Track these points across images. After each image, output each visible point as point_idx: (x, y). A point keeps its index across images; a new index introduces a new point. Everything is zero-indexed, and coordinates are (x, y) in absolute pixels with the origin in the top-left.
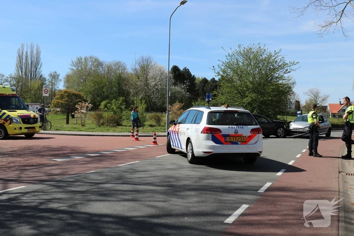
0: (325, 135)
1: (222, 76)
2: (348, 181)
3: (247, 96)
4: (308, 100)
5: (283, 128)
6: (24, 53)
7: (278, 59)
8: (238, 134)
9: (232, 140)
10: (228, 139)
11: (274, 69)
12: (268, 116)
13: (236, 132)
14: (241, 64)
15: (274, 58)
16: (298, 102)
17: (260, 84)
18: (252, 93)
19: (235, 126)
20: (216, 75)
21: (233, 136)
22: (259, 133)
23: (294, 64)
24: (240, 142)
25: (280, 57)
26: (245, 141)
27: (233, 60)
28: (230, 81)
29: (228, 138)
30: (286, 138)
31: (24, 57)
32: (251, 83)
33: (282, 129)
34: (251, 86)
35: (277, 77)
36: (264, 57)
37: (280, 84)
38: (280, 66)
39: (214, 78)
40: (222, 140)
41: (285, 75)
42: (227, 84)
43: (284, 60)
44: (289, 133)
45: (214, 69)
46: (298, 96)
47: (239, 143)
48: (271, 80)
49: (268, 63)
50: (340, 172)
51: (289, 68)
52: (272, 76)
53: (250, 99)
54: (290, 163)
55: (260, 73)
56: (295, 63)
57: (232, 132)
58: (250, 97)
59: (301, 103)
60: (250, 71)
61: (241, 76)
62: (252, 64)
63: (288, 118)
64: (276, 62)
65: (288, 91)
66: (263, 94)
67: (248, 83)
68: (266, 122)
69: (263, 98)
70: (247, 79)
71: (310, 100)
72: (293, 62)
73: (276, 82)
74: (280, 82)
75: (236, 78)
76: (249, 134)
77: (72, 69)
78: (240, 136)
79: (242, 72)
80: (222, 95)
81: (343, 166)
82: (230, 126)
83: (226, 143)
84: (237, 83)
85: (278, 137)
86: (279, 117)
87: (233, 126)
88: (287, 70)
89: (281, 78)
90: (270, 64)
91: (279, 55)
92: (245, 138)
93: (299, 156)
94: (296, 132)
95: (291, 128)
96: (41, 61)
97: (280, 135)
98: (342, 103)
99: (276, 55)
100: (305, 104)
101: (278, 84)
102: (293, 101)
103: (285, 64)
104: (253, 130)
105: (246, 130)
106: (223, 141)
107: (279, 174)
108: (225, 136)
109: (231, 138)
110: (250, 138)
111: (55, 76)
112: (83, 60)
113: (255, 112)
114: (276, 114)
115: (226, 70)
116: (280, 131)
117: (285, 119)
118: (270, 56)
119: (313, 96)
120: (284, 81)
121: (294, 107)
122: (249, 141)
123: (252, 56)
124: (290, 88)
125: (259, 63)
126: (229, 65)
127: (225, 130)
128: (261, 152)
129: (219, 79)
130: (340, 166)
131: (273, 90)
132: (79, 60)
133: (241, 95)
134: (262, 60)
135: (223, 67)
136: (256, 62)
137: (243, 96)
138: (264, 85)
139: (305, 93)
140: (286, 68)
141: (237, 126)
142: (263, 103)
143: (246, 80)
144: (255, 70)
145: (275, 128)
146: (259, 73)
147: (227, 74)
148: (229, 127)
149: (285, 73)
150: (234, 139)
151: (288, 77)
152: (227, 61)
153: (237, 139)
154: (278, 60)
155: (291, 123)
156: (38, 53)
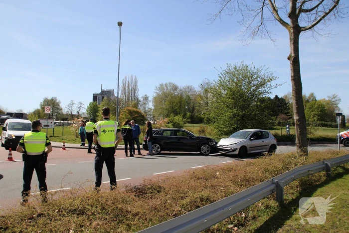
5: (209, 145)
6: (127, 82)
30: (209, 155)
31: (127, 85)
33: (207, 146)
77: (156, 93)
95: (218, 145)
96: (138, 87)
111: (146, 98)
112: (164, 86)
116: (205, 148)
132: (162, 86)
145: (199, 145)
156: (136, 82)
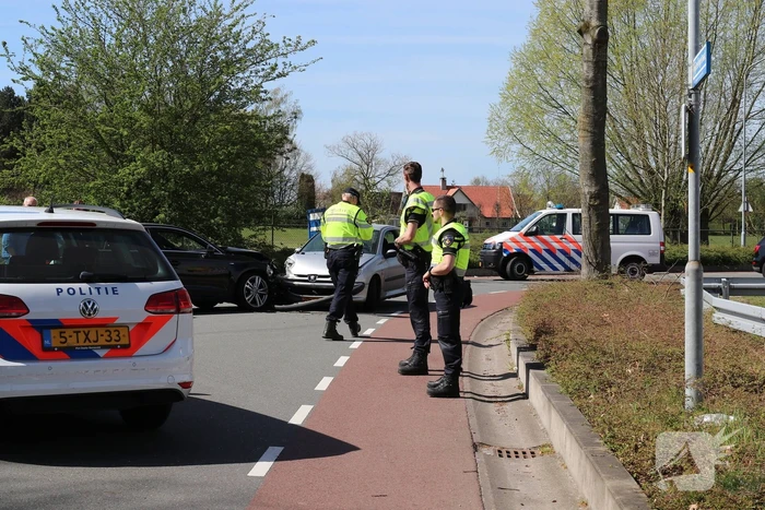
0: (404, 298)
1: (40, 83)
2: (511, 482)
3: (133, 159)
4: (340, 173)
5: (264, 275)
7: (245, 27)
8: (99, 315)
9: (72, 342)
10: (54, 338)
11: (229, 64)
12: (210, 231)
13: (88, 308)
14: (109, 40)
15: (229, 22)
16: (308, 180)
17: (177, 117)
18: (148, 149)
19: (85, 286)
20: (18, 77)
21: (74, 325)
22: (178, 312)
23: (298, 46)
24: (103, 347)
25: (250, 22)
26: (125, 342)
27: (81, 25)
28: (70, 100)
29: (54, 333)
30: (274, 310)
32: (148, 110)
33: (258, 280)
34: (144, 120)
35: (239, 91)
36: (193, 17)
37: (250, 118)
38: (249, 52)
39: (10, 90)
40: (31, 341)
41: (267, 86)
42: (56, 113)
43: (265, 31)
44: (283, 295)
45: (8, 56)
46: (307, 158)
47: (101, 353)
48: (218, 101)
49: (209, 41)
50: (475, 447)
51: (280, 60)
52: (222, 87)
53: (143, 170)
54: (298, 418)
55: (179, 72)
56: (304, 42)
57: (72, 312)
58: (144, 161)
59: (318, 183)
60: (143, 66)
61: (109, 86)
62: (151, 41)
63: (280, 239)
64: (237, 37)
65: (280, 143)
66: (189, 153)
67: (136, 112)
68: (204, 253)
69: (192, 167)
70: (131, 97)
71: (348, 172)
72: (294, 39)
73: (235, 108)
74: (250, 109)
75: (90, 90)
76: (142, 315)
78: (106, 324)
79: (112, 68)
80: (39, 151)
81: (484, 423)
82: (64, 286)
83: (49, 353)
84: (95, 109)
85: (244, 308)
86: (246, 233)
87: (76, 286)
88: (273, 69)
89: (256, 94)
90: (216, 44)
91: (246, 12)
92: (123, 332)
93: (324, 384)
94: (308, 290)
95: (291, 276)
97: (254, 301)
98: (448, 184)
99: (238, 14)
100: (330, 186)
101: (242, 117)
102: (292, 175)
103: (267, 47)
104: (155, 301)
105: (127, 301)
106: (34, 347)
107: (261, 468)
108: (43, 326)
109: (69, 332)
110: (146, 329)
113: (162, 216)
114: (235, 221)
115: (54, 59)
116: (253, 286)
117: (269, 241)
118: (216, 16)
119: (358, 159)
120: (263, 106)
121: (292, 195)
122: (140, 343)
123: (150, 12)
124: (284, 131)
125: (176, 39)
126: (64, 44)
127: (43, 300)
128: (187, 385)
129: (29, 94)
130: (473, 421)
131: (228, 140)
133: (110, 153)
134: (187, 30)
135: (41, 50)
136: (166, 36)
137: (119, 158)
138: (195, 118)
139: (331, 149)
140: (272, 61)
141: (93, 286)
142: (191, 182)
143: (128, 100)
144: (163, 63)
145: (235, 277)
146: (175, 74)
147: (58, 76)
148: (59, 291)
149: (267, 77)
150: (82, 336)
151: (276, 92)
152: (59, 26)
153: (92, 336)
154: (245, 33)
155: (292, 258)
